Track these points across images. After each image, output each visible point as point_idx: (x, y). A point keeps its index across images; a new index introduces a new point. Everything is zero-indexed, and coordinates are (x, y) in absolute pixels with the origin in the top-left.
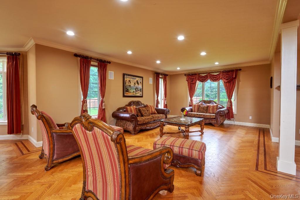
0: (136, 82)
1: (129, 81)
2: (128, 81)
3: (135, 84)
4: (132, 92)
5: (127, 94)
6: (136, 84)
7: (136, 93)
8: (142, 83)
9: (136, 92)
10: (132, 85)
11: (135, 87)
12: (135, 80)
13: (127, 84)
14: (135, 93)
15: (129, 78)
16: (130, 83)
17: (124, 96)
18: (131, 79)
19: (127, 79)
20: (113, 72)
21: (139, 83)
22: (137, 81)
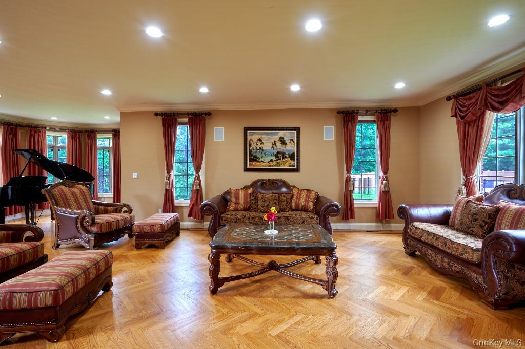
0: (277, 140)
1: (260, 140)
2: (255, 140)
3: (275, 144)
4: (266, 161)
5: (254, 166)
6: (277, 143)
7: (278, 163)
8: (295, 140)
9: (279, 161)
10: (267, 146)
11: (275, 152)
12: (276, 138)
13: (253, 146)
14: (274, 163)
15: (259, 134)
16: (262, 143)
17: (246, 170)
18: (265, 136)
19: (253, 137)
20: (223, 128)
21: (287, 142)
22: (281, 137)
